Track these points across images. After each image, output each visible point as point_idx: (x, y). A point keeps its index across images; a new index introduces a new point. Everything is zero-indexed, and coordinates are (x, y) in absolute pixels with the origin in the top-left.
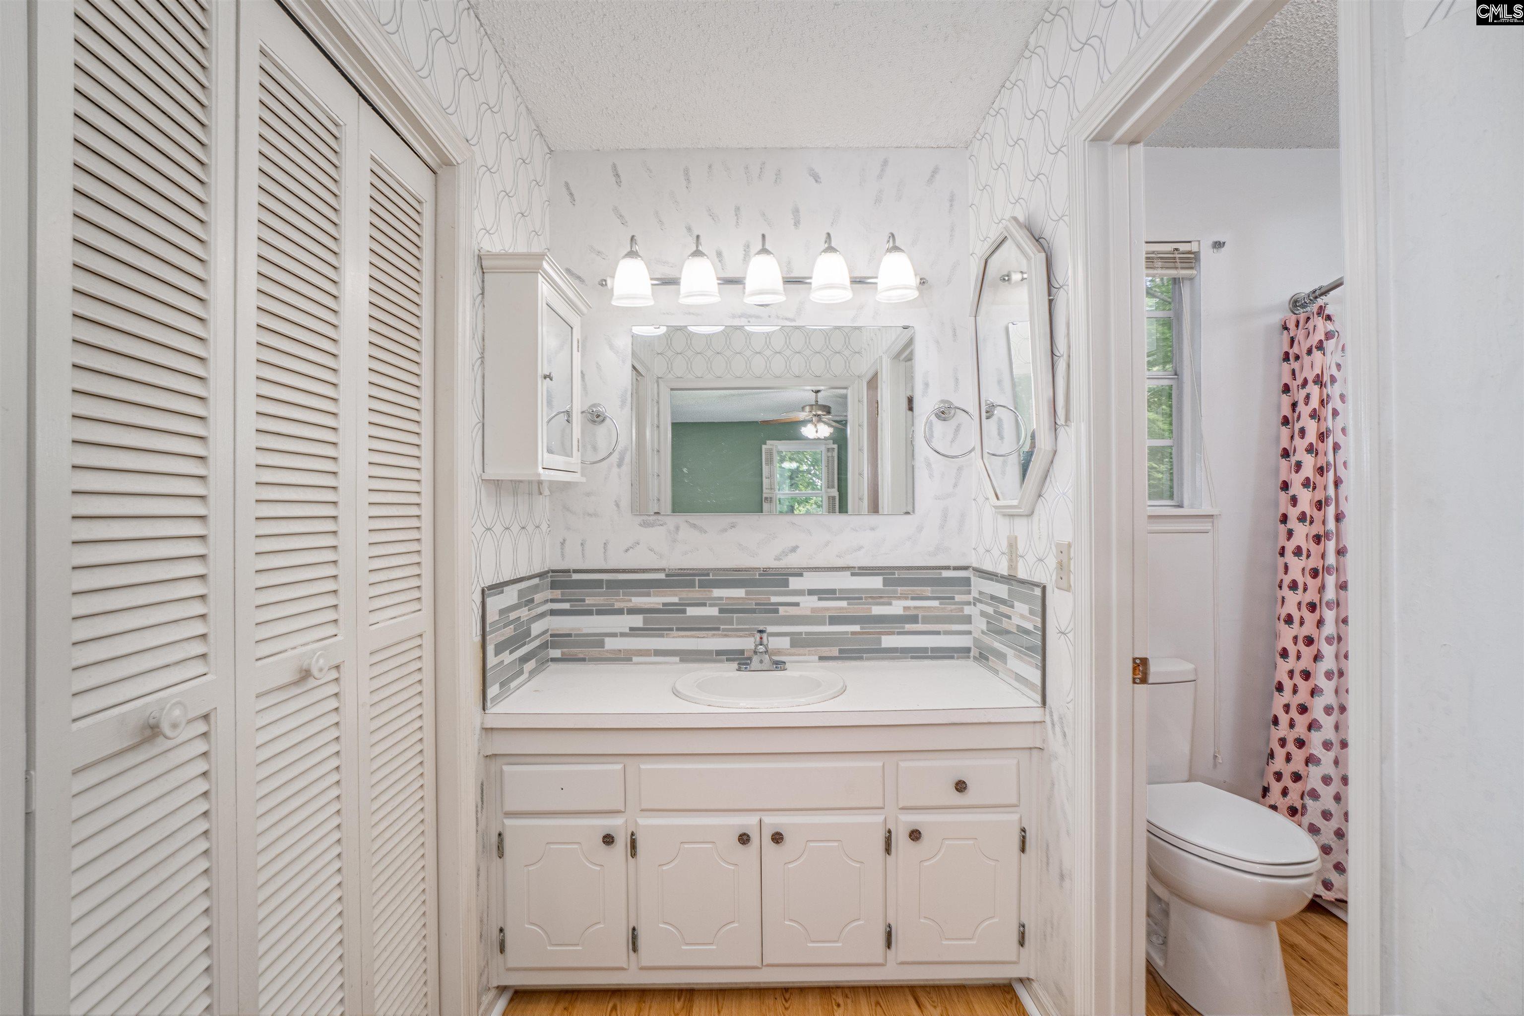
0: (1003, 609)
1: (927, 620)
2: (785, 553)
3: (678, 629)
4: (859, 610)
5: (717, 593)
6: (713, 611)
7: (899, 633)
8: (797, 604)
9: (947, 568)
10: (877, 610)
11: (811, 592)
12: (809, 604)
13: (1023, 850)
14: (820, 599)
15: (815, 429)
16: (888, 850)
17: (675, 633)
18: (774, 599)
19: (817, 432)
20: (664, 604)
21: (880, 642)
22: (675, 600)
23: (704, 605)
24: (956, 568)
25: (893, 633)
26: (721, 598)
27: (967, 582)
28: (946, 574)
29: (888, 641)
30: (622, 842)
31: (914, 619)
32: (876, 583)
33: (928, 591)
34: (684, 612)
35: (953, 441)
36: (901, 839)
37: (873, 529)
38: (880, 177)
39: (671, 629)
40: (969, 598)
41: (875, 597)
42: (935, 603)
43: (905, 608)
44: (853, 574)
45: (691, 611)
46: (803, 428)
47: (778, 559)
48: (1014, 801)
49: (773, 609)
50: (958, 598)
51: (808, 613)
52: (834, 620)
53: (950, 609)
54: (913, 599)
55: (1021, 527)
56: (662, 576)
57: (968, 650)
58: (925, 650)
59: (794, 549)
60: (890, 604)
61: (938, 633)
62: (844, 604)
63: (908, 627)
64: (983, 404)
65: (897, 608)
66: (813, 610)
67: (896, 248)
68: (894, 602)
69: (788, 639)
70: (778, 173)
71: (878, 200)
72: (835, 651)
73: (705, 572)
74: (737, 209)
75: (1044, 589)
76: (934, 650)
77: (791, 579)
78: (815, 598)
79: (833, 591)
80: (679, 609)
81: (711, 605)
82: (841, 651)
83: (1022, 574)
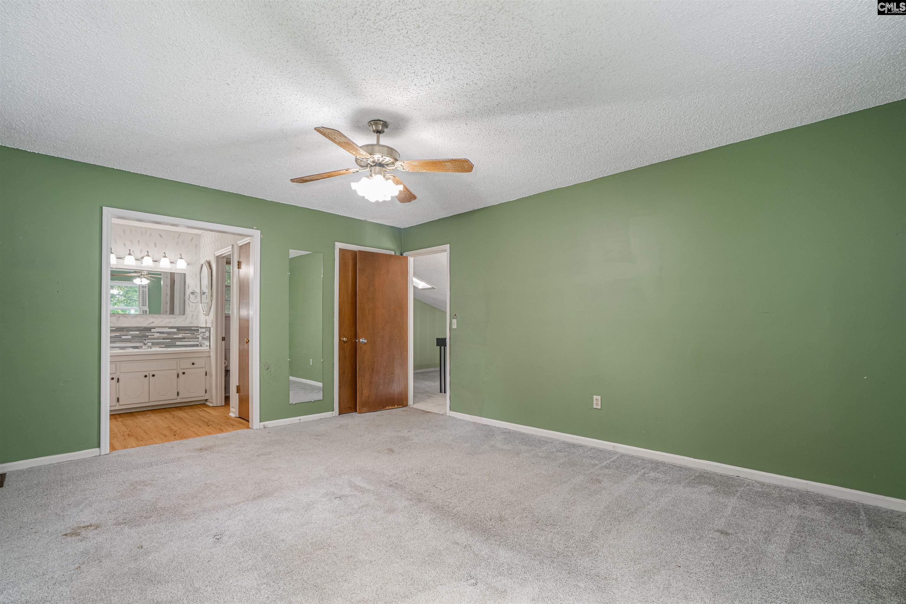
0: (205, 334)
1: (188, 338)
2: (150, 323)
3: (119, 342)
4: (171, 336)
5: (131, 333)
6: (130, 337)
7: (181, 342)
8: (154, 335)
9: (193, 327)
10: (175, 336)
11: (157, 332)
12: (157, 335)
13: (206, 375)
14: (160, 334)
15: (141, 280)
16: (178, 377)
17: (118, 342)
18: (147, 334)
19: (141, 282)
20: (115, 336)
21: (176, 344)
22: (119, 334)
23: (127, 336)
24: (195, 327)
25: (179, 341)
26: (131, 334)
27: (198, 330)
28: (192, 328)
29: (178, 343)
30: (115, 380)
31: (185, 338)
32: (175, 330)
33: (188, 332)
34: (121, 337)
35: (195, 299)
36: (181, 374)
37: (174, 318)
38: (178, 238)
39: (117, 342)
40: (199, 333)
41: (174, 333)
42: (190, 335)
43: (182, 336)
44: (169, 328)
45: (123, 337)
46: (134, 280)
47: (148, 325)
48: (204, 366)
49: (147, 336)
50: (196, 334)
51: (157, 337)
52: (164, 339)
53: (193, 336)
54: (184, 334)
55: (207, 317)
56: (115, 329)
57: (198, 345)
58: (187, 345)
59: (153, 322)
60: (178, 335)
61: (191, 341)
62: (166, 335)
63: (183, 340)
64: (202, 292)
65: (180, 336)
66: (158, 336)
67: (181, 258)
68: (179, 334)
69: (151, 343)
70: (150, 234)
71: (177, 244)
72: (164, 346)
73: (128, 328)
74: (139, 241)
75: (210, 328)
76: (189, 345)
77: (152, 329)
78: (158, 334)
79: (164, 332)
80: (120, 337)
81: (129, 336)
82: (165, 346)
83: (207, 327)
